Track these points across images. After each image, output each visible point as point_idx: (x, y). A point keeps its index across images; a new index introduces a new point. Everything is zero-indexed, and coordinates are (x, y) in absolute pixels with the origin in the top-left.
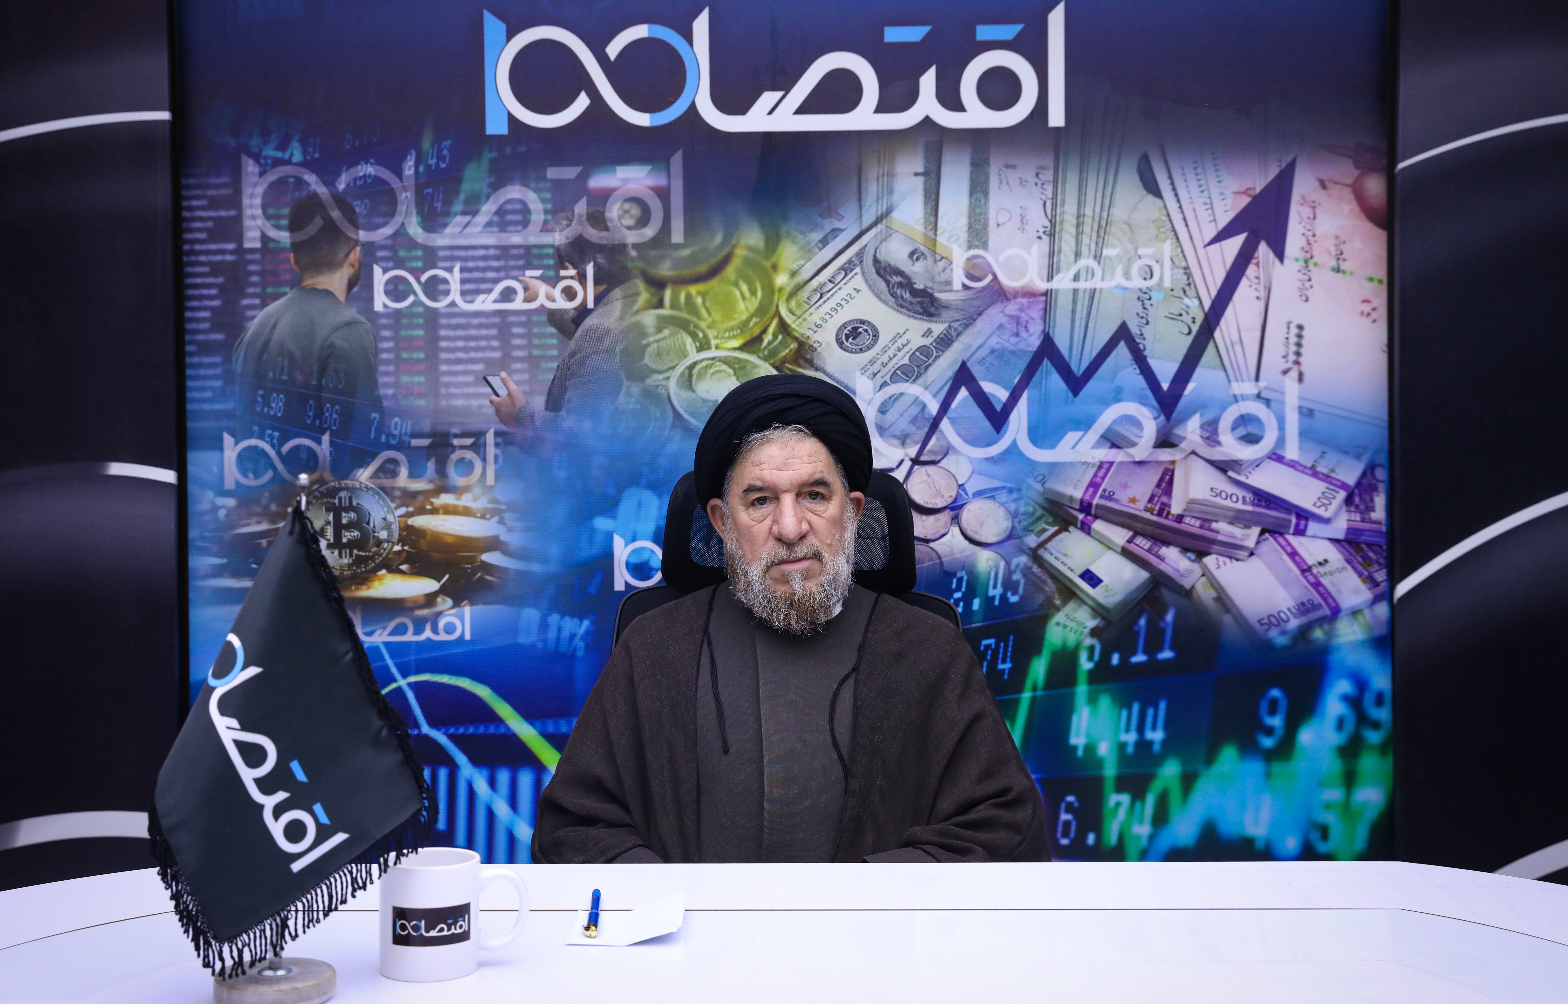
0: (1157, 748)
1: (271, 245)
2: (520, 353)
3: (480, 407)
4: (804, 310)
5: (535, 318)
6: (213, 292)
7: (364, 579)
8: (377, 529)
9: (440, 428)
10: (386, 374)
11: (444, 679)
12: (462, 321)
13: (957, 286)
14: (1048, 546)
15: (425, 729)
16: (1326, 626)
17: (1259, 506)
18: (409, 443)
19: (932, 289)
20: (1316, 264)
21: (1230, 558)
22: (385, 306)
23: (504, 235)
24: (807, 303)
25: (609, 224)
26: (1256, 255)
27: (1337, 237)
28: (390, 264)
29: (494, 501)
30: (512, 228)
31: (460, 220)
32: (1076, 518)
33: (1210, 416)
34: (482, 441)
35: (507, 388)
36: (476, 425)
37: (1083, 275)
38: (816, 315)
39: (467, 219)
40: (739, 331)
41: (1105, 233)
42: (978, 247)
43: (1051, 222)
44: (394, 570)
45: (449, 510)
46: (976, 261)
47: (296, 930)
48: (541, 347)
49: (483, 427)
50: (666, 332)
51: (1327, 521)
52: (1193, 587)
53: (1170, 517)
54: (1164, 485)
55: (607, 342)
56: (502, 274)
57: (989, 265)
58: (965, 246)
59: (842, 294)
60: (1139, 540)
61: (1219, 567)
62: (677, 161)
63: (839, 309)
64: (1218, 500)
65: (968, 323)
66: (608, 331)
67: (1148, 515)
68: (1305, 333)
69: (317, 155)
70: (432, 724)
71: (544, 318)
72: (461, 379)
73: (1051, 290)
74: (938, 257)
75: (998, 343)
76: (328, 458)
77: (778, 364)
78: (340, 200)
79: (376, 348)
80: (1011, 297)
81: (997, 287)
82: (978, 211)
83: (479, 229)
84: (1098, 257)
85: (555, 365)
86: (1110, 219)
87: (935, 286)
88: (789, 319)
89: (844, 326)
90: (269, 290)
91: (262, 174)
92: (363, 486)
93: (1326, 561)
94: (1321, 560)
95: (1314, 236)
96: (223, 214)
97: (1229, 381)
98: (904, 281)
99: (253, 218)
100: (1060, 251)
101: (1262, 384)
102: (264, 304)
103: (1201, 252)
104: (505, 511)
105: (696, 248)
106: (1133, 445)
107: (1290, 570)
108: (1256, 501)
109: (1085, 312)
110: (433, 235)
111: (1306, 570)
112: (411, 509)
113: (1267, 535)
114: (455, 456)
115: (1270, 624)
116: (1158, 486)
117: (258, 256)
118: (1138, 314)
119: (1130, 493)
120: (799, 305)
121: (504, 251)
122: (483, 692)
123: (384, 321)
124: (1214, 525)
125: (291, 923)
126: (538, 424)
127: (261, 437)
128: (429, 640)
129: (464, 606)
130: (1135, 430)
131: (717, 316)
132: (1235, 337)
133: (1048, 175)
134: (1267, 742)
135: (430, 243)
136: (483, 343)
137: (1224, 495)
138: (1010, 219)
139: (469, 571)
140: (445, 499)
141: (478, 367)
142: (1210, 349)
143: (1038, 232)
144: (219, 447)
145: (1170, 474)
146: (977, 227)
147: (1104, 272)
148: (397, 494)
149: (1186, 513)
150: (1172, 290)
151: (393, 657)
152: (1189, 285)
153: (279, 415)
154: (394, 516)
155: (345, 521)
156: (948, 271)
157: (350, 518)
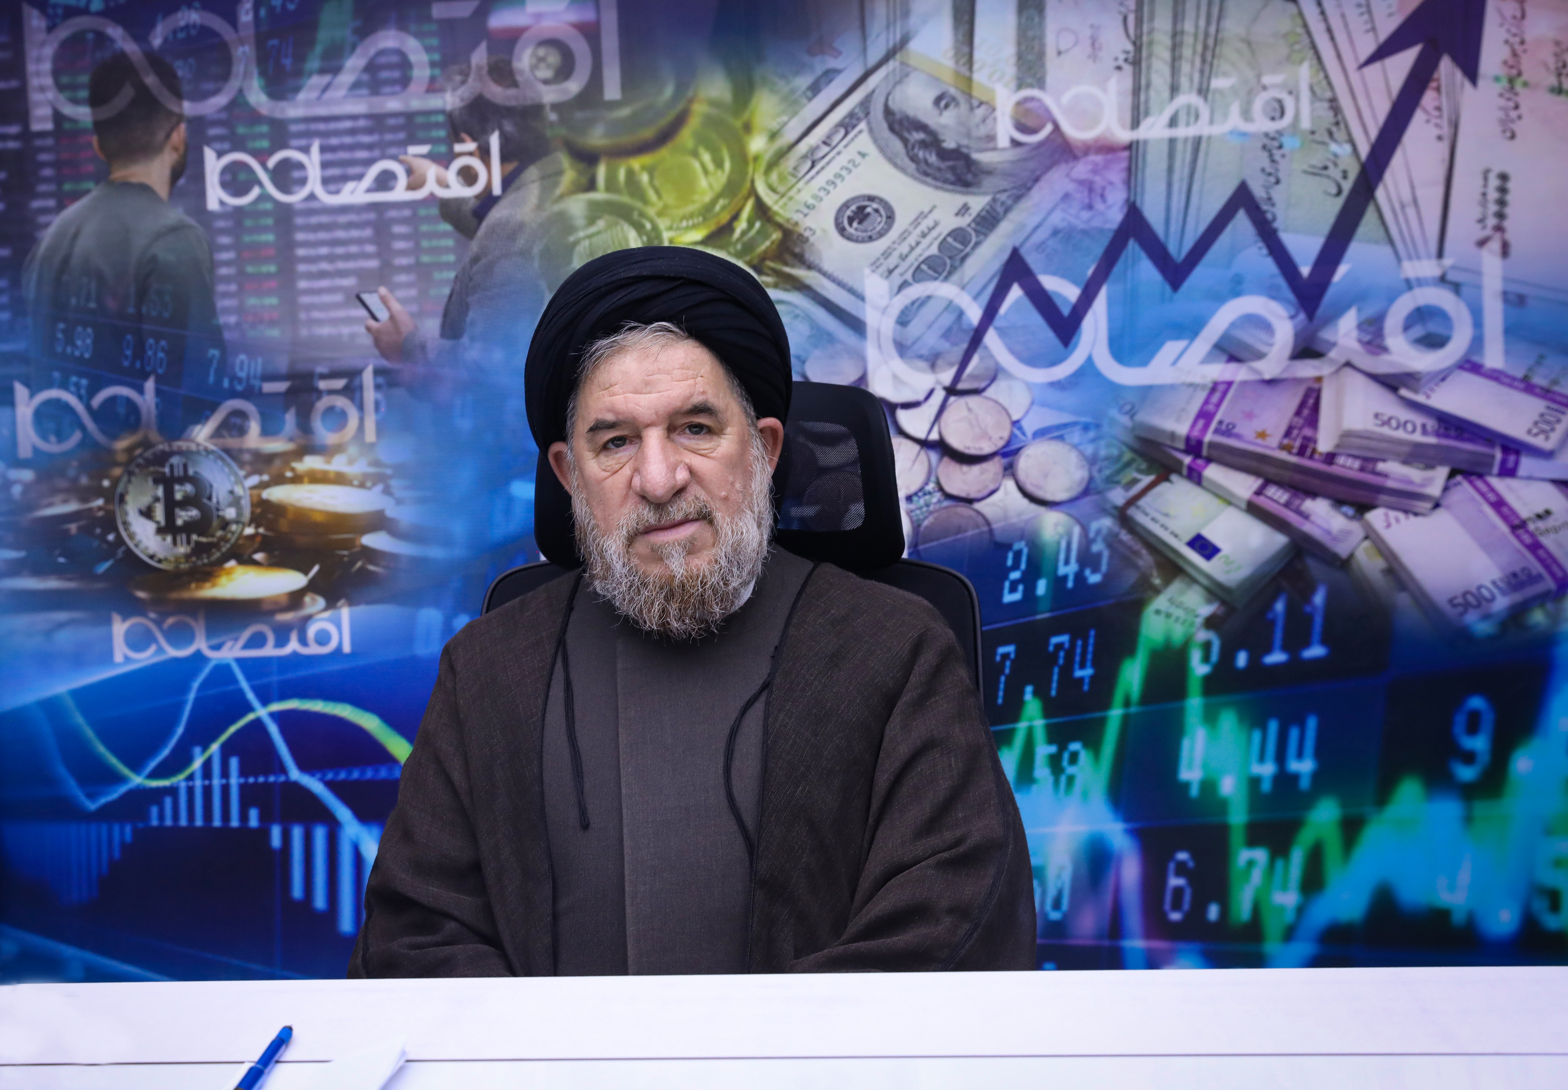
0: (1305, 783)
1: (67, 126)
2: (404, 261)
3: (353, 336)
4: (790, 185)
5: (422, 212)
7: (207, 574)
8: (222, 506)
9: (302, 367)
10: (226, 295)
11: (318, 706)
12: (324, 219)
13: (1003, 141)
14: (1142, 502)
15: (295, 774)
16: (1550, 606)
17: (1447, 436)
18: (260, 389)
19: (968, 147)
20: (1526, 84)
21: (1406, 512)
22: (222, 203)
23: (376, 100)
24: (794, 176)
25: (519, 78)
26: (1435, 76)
27: (1557, 43)
28: (226, 146)
29: (376, 463)
30: (387, 89)
31: (317, 81)
32: (1180, 463)
33: (1371, 311)
34: (356, 382)
35: (389, 308)
36: (348, 360)
37: (1182, 118)
38: (806, 192)
39: (326, 79)
40: (701, 219)
41: (1213, 56)
42: (1031, 86)
43: (1134, 43)
44: (246, 561)
45: (317, 478)
46: (1029, 105)
48: (433, 250)
49: (357, 363)
50: (601, 224)
51: (1548, 455)
52: (1351, 556)
53: (1317, 456)
54: (1306, 412)
55: (521, 242)
56: (376, 153)
57: (1048, 111)
58: (1013, 85)
59: (841, 161)
60: (1272, 491)
61: (1389, 526)
63: (838, 181)
64: (1386, 431)
65: (1020, 193)
66: (521, 226)
67: (1283, 456)
68: (1510, 185)
70: (303, 767)
71: (434, 211)
72: (327, 298)
73: (1138, 142)
74: (975, 103)
75: (1063, 220)
76: (154, 412)
77: (755, 262)
78: (155, 61)
79: (212, 260)
80: (1080, 154)
82: (1030, 34)
83: (342, 92)
84: (1203, 91)
85: (452, 275)
86: (1220, 36)
87: (973, 144)
88: (768, 198)
89: (846, 205)
90: (67, 187)
91: (50, 29)
92: (201, 448)
93: (1548, 513)
94: (1540, 510)
95: (1522, 42)
96: (2, 85)
97: (1399, 259)
98: (928, 139)
99: (42, 89)
100: (1148, 85)
101: (1448, 261)
102: (61, 206)
103: (1354, 76)
104: (390, 477)
105: (638, 105)
106: (1260, 356)
107: (1494, 527)
108: (1442, 431)
109: (1186, 171)
110: (283, 104)
111: (1518, 526)
112: (266, 478)
113: (1459, 478)
114: (322, 404)
115: (1467, 606)
116: (1298, 413)
117: (50, 142)
118: (1263, 170)
119: (1258, 425)
120: (782, 179)
121: (378, 121)
122: (370, 722)
123: (221, 224)
124: (1381, 466)
126: (432, 356)
127: (64, 386)
128: (295, 654)
129: (340, 607)
130: (1263, 335)
131: (670, 198)
132: (1407, 196)
134: (1466, 773)
135: (278, 115)
136: (354, 249)
137: (1394, 423)
138: (1076, 43)
139: (346, 559)
140: (311, 463)
141: (349, 282)
142: (1370, 215)
143: (1116, 59)
144: (10, 401)
145: (1314, 395)
146: (1030, 57)
147: (1212, 112)
148: (247, 457)
149: (1337, 451)
150: (1313, 133)
151: (248, 678)
152: (1337, 124)
153: (87, 355)
154: (243, 487)
155: (178, 496)
156: (989, 121)
157: (185, 492)
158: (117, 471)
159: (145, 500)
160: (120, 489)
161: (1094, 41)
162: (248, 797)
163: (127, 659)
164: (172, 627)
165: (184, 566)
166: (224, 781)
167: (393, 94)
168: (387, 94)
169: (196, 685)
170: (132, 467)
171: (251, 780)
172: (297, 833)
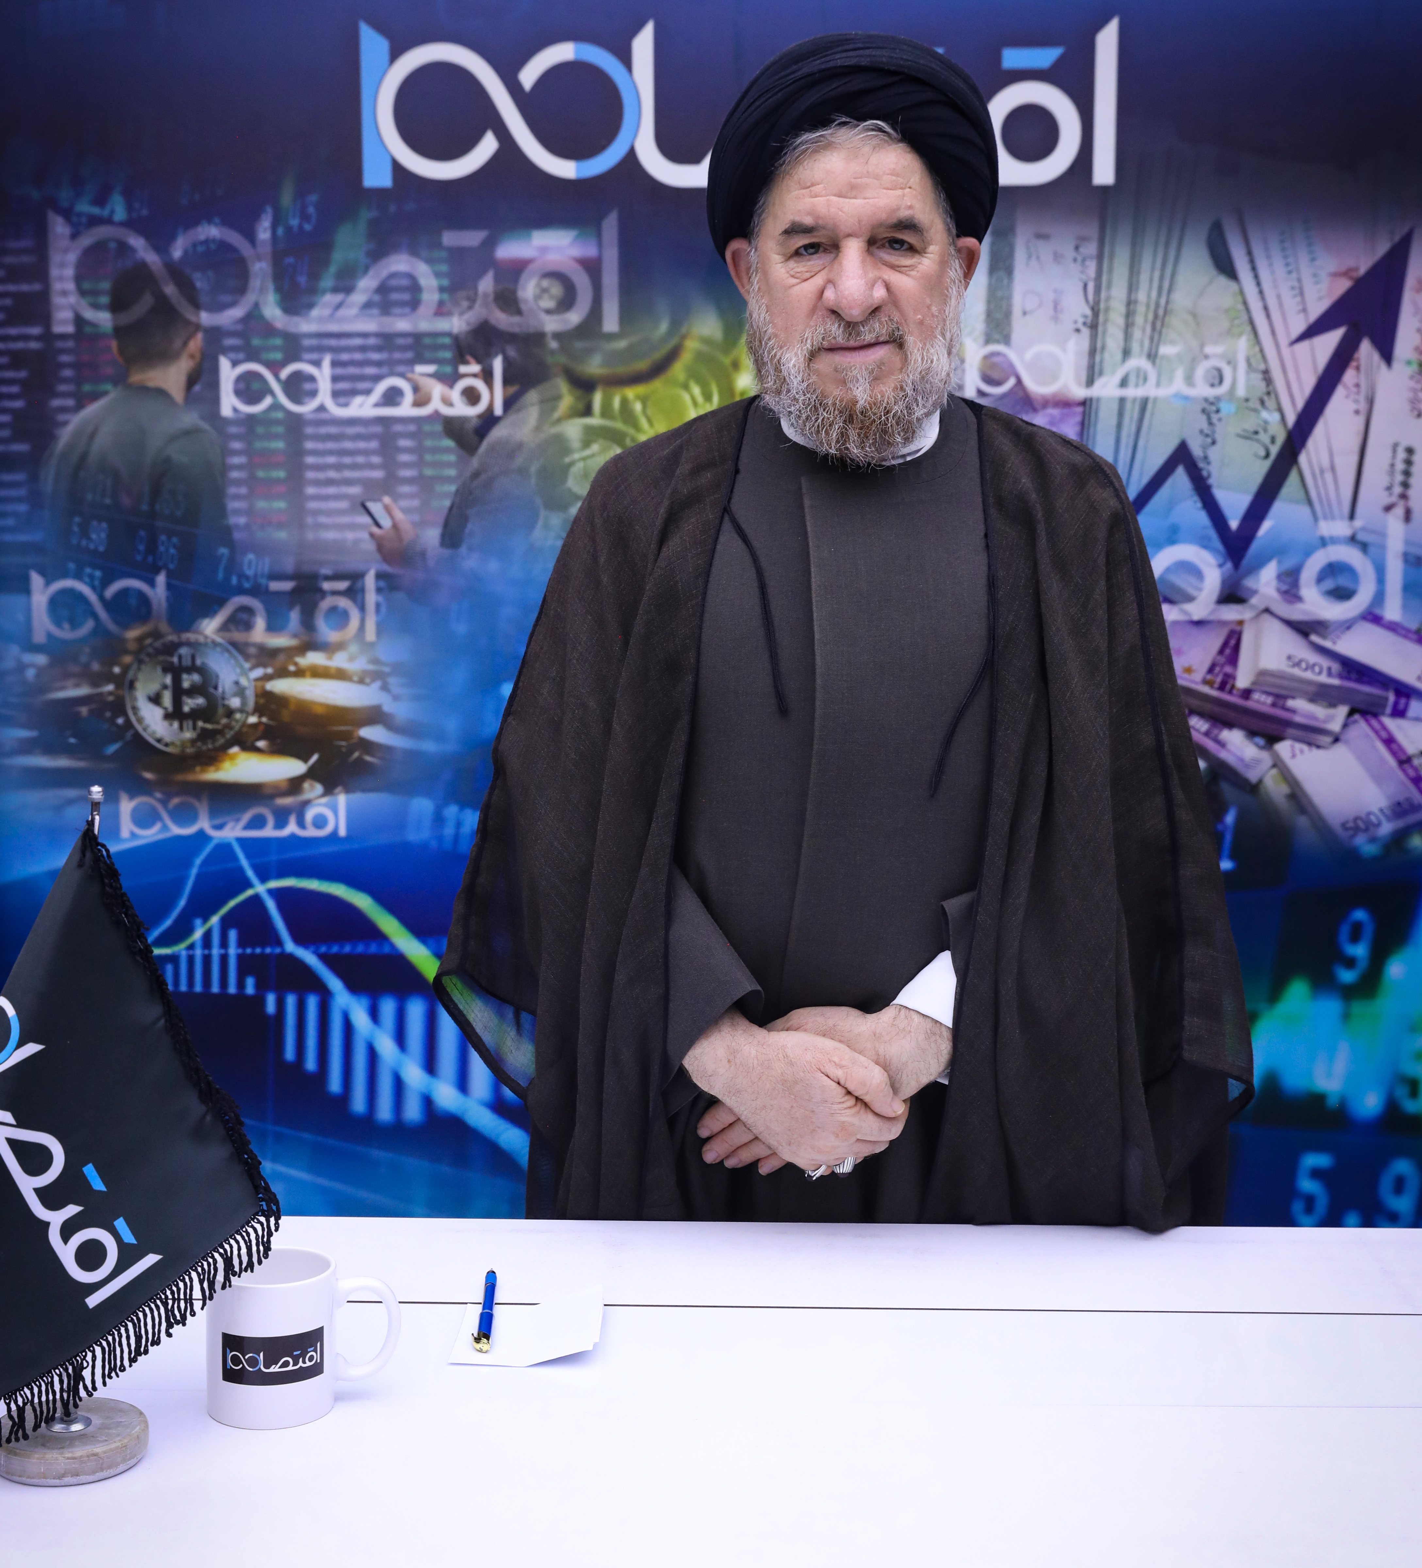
1: (88, 330)
2: (407, 473)
3: (357, 542)
5: (427, 428)
6: (15, 389)
7: (212, 758)
8: (228, 695)
9: (307, 568)
10: (237, 497)
11: (313, 884)
12: (333, 430)
15: (290, 947)
17: (1348, 678)
18: (267, 587)
21: (1310, 744)
22: (235, 410)
23: (387, 320)
25: (523, 307)
26: (1356, 356)
28: (241, 356)
29: (376, 661)
30: (397, 310)
31: (330, 299)
33: (1290, 563)
34: (359, 585)
35: (391, 516)
36: (352, 564)
37: (1132, 379)
39: (339, 297)
41: (1163, 325)
42: (997, 342)
43: (1093, 309)
44: (249, 747)
45: (318, 673)
47: (93, 1382)
48: (435, 464)
49: (361, 567)
50: (594, 447)
52: (1260, 781)
53: (1235, 692)
54: (1228, 651)
55: (519, 461)
56: (385, 370)
57: (1011, 366)
58: (981, 340)
60: (1194, 721)
61: (1294, 756)
62: (611, 224)
64: (1296, 672)
66: (520, 446)
67: (1206, 689)
68: (1416, 458)
69: (145, 212)
70: (299, 940)
71: (438, 428)
72: (333, 505)
73: (1091, 399)
76: (164, 604)
78: (176, 272)
79: (224, 464)
80: (1038, 406)
81: (1021, 394)
82: (999, 294)
83: (354, 311)
84: (1152, 356)
85: (453, 488)
86: (1169, 307)
91: (74, 236)
92: (209, 641)
96: (25, 288)
97: (1316, 519)
99: (64, 293)
100: (1103, 348)
101: (1358, 523)
102: (80, 406)
103: (1286, 351)
104: (389, 675)
105: (634, 339)
106: (1190, 599)
107: (1383, 761)
108: (1344, 674)
109: (1134, 428)
110: (296, 319)
111: (1404, 761)
112: (270, 670)
113: (1357, 717)
114: (326, 604)
115: (1356, 830)
116: (1221, 652)
117: (70, 344)
118: (1201, 432)
119: (1185, 661)
121: (387, 340)
122: (362, 901)
123: (233, 430)
124: (1290, 703)
125: (87, 1374)
126: (431, 563)
127: (78, 576)
128: (293, 836)
129: (337, 794)
130: (1193, 580)
132: (1326, 462)
133: (1091, 249)
134: (1347, 976)
135: (292, 329)
136: (360, 459)
137: (1304, 665)
138: (1041, 305)
139: (344, 750)
140: (313, 658)
141: (355, 490)
142: (1293, 477)
143: (1076, 322)
144: (25, 589)
145: (1236, 636)
146: (998, 315)
147: (1159, 376)
148: (252, 651)
149: (1254, 687)
150: (1247, 400)
151: (248, 857)
152: (1268, 393)
153: (101, 549)
154: (248, 679)
155: (186, 685)
156: (959, 372)
157: (192, 681)
158: (127, 659)
159: (154, 687)
160: (130, 675)
161: (1056, 306)
162: (246, 966)
163: (133, 835)
164: (178, 807)
165: (190, 750)
166: (223, 951)
167: (403, 315)
168: (396, 315)
169: (198, 861)
170: (143, 656)
171: (249, 951)
172: (291, 1001)
